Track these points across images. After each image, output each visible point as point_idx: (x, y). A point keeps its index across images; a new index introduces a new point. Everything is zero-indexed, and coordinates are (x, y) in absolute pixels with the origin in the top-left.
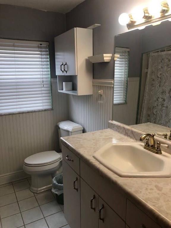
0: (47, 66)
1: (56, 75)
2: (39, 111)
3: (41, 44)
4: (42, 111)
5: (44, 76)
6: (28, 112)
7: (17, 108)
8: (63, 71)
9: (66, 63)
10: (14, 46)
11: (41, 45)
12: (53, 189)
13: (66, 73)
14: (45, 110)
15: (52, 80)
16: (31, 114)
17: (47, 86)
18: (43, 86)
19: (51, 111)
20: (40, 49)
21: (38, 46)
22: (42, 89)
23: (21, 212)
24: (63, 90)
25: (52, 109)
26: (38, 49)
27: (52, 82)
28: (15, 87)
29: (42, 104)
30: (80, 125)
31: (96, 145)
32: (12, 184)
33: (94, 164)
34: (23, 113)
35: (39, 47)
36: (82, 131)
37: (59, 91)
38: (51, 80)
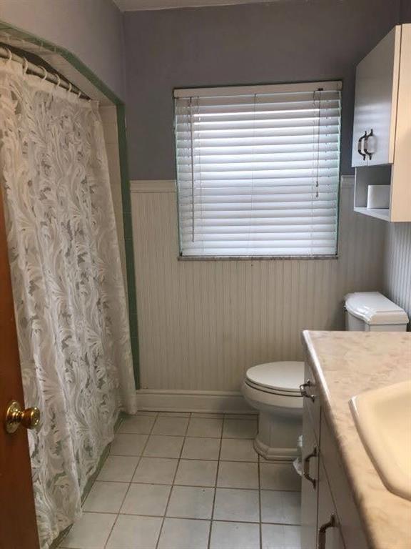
0: (333, 144)
1: (353, 166)
2: (300, 258)
3: (320, 90)
4: (308, 258)
5: (321, 171)
6: (273, 259)
7: (247, 247)
8: (364, 155)
9: (372, 132)
10: (255, 100)
11: (322, 89)
12: (297, 460)
13: (370, 159)
14: (317, 258)
15: (342, 179)
16: (280, 263)
17: (326, 195)
18: (317, 196)
19: (333, 261)
20: (317, 102)
21: (314, 94)
22: (314, 203)
23: (215, 487)
24: (366, 207)
25: (335, 257)
26: (312, 102)
27: (341, 186)
28: (249, 197)
29: (308, 242)
30: (401, 309)
31: (388, 371)
32: (224, 419)
33: (337, 422)
34: (260, 259)
35: (314, 97)
36: (405, 326)
37: (357, 209)
38: (340, 179)
